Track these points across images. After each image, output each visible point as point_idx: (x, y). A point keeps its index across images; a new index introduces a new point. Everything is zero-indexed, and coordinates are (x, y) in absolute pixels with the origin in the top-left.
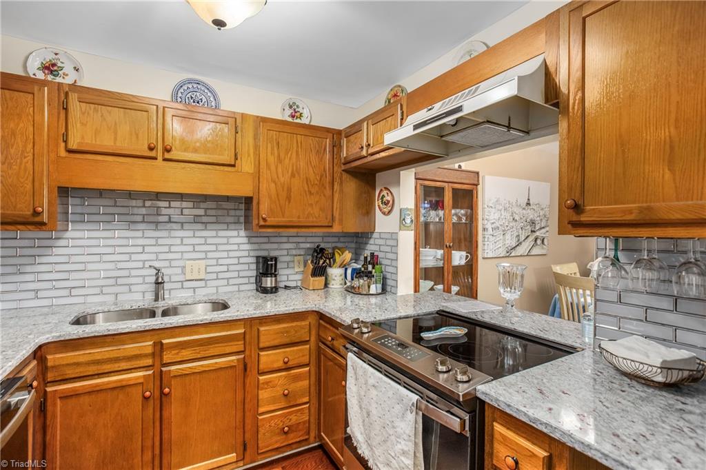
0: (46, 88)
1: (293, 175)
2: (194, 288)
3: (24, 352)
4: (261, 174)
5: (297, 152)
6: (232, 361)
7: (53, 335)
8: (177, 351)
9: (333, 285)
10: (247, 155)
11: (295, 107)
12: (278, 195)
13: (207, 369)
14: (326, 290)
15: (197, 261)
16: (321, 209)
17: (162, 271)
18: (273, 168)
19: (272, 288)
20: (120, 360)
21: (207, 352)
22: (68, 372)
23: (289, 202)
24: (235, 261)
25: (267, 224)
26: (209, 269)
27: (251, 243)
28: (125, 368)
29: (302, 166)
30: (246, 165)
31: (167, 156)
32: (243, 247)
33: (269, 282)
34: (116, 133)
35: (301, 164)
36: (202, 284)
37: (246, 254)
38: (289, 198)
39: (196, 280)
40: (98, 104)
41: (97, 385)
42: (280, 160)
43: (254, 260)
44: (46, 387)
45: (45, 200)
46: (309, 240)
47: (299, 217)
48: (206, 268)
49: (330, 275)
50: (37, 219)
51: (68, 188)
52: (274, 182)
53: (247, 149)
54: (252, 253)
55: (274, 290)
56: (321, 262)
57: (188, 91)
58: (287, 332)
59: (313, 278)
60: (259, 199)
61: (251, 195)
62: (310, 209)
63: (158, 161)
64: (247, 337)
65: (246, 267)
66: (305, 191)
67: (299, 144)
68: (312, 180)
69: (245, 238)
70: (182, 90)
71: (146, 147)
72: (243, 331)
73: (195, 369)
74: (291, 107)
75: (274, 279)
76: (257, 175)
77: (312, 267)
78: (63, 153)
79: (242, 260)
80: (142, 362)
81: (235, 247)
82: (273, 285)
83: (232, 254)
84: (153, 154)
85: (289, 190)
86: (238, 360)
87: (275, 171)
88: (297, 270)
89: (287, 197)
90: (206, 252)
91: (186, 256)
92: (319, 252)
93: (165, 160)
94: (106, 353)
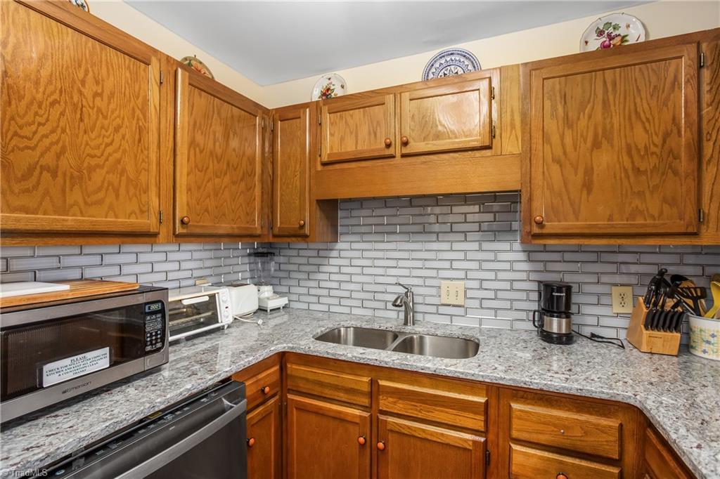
0: (308, 110)
1: (596, 145)
2: (452, 316)
3: (251, 359)
4: (533, 152)
5: (605, 103)
6: (466, 441)
7: (289, 345)
8: (395, 400)
9: (705, 352)
10: (509, 129)
11: (611, 30)
12: (565, 183)
13: (429, 437)
14: (684, 358)
15: (454, 282)
16: (665, 200)
17: (412, 290)
18: (555, 139)
19: (560, 336)
20: (339, 389)
21: (430, 414)
22: (301, 385)
23: (589, 192)
24: (507, 286)
25: (545, 231)
26: (470, 294)
27: (532, 261)
28: (343, 399)
29: (616, 126)
30: (510, 144)
31: (406, 151)
32: (517, 266)
33: (556, 325)
34: (357, 137)
35: (616, 121)
36: (460, 311)
37: (524, 276)
38: (588, 186)
39: (454, 306)
40: (343, 111)
41: (321, 408)
42: (568, 123)
43: (534, 286)
44: (289, 393)
45: (307, 214)
46: (646, 258)
47: (611, 218)
48: (465, 292)
49: (697, 331)
50: (302, 232)
51: (337, 200)
52: (558, 162)
53: (509, 118)
54: (533, 276)
55: (566, 339)
56: (670, 303)
57: (442, 67)
58: (565, 427)
59: (650, 332)
60: (530, 193)
61: (518, 188)
62: (637, 202)
63: (396, 159)
64: (492, 412)
65: (523, 295)
66: (626, 171)
67: (610, 88)
68: (641, 146)
69: (522, 254)
70: (433, 70)
71: (384, 145)
72: (482, 400)
73: (415, 431)
74: (600, 33)
75: (564, 321)
76: (527, 156)
77: (645, 310)
78: (319, 168)
79: (517, 285)
80: (358, 399)
81: (507, 266)
82: (564, 331)
83: (501, 275)
84: (390, 151)
85: (589, 172)
86: (474, 442)
87: (559, 142)
88: (617, 309)
89: (584, 185)
90: (466, 270)
91: (443, 274)
92: (664, 284)
93: (403, 156)
94: (327, 377)
